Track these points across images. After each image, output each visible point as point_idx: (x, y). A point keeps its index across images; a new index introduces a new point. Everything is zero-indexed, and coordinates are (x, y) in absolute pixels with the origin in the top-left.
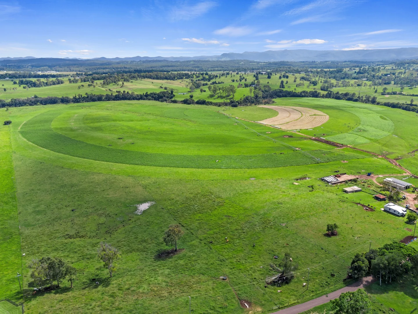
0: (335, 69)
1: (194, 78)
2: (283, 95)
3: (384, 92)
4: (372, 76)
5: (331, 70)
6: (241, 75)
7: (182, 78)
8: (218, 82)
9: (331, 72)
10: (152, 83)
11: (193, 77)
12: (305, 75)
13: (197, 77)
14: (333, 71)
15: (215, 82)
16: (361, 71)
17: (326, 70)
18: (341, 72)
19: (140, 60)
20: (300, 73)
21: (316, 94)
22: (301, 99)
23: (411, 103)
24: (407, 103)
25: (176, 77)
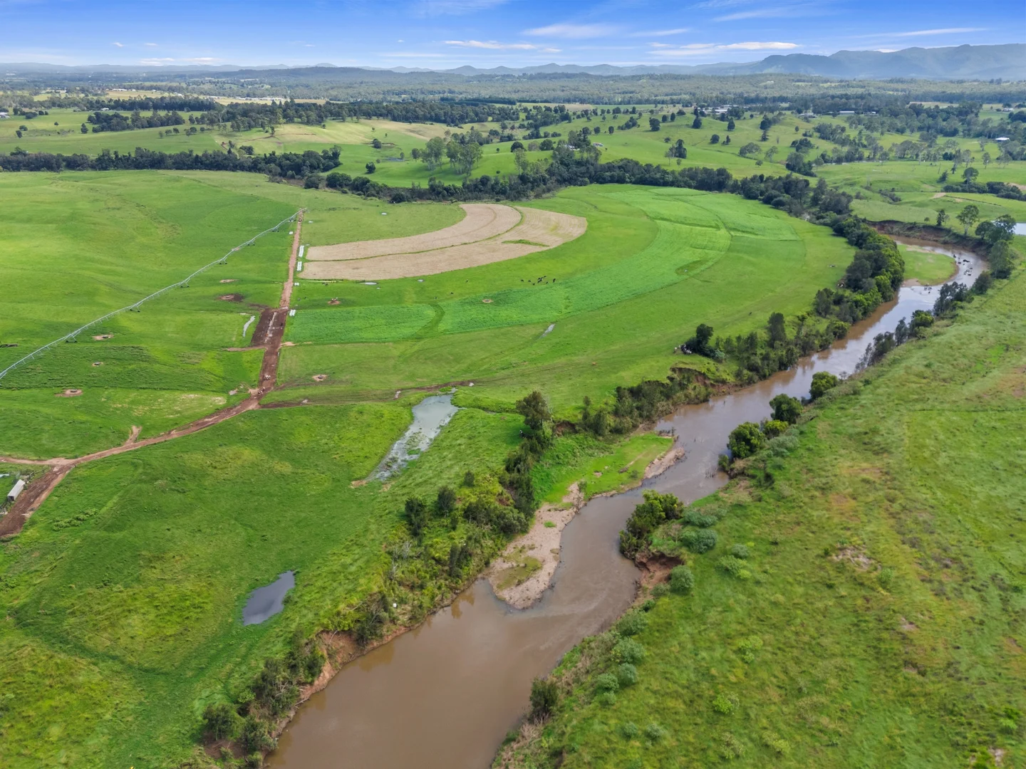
3: (966, 182)
10: (373, 129)
22: (642, 192)
23: (939, 224)
24: (928, 223)
25: (467, 118)
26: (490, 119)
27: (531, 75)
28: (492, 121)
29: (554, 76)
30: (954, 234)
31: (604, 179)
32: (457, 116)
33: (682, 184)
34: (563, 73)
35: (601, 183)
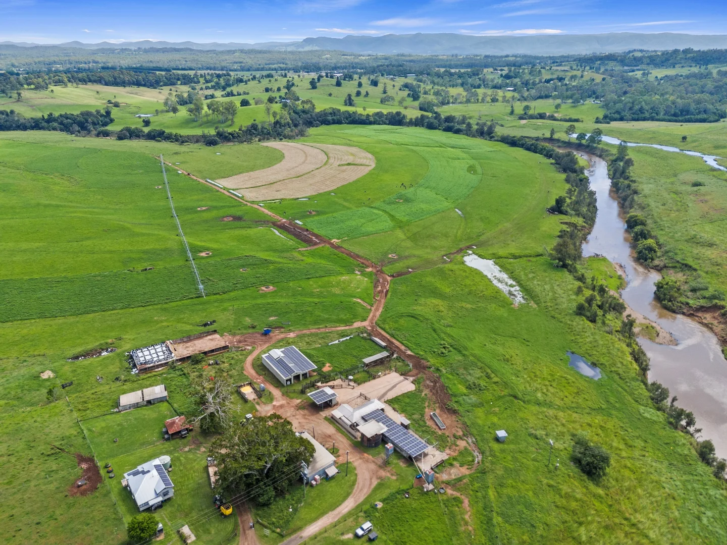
0: (469, 70)
1: (201, 83)
2: (333, 120)
3: (525, 113)
4: (525, 82)
5: (462, 71)
6: (290, 79)
7: (173, 84)
8: (238, 92)
9: (460, 76)
10: (98, 92)
11: (199, 82)
12: (415, 79)
13: (207, 82)
14: (464, 73)
15: (232, 92)
16: (512, 74)
17: (453, 71)
18: (478, 75)
19: (139, 48)
20: (406, 77)
21: (397, 118)
22: (362, 129)
23: (552, 136)
24: (545, 136)
25: (161, 82)
26: (179, 82)
27: (145, 49)
28: (181, 84)
29: (165, 50)
30: (563, 141)
31: (329, 122)
32: (153, 81)
33: (381, 122)
34: (171, 48)
35: (327, 124)
